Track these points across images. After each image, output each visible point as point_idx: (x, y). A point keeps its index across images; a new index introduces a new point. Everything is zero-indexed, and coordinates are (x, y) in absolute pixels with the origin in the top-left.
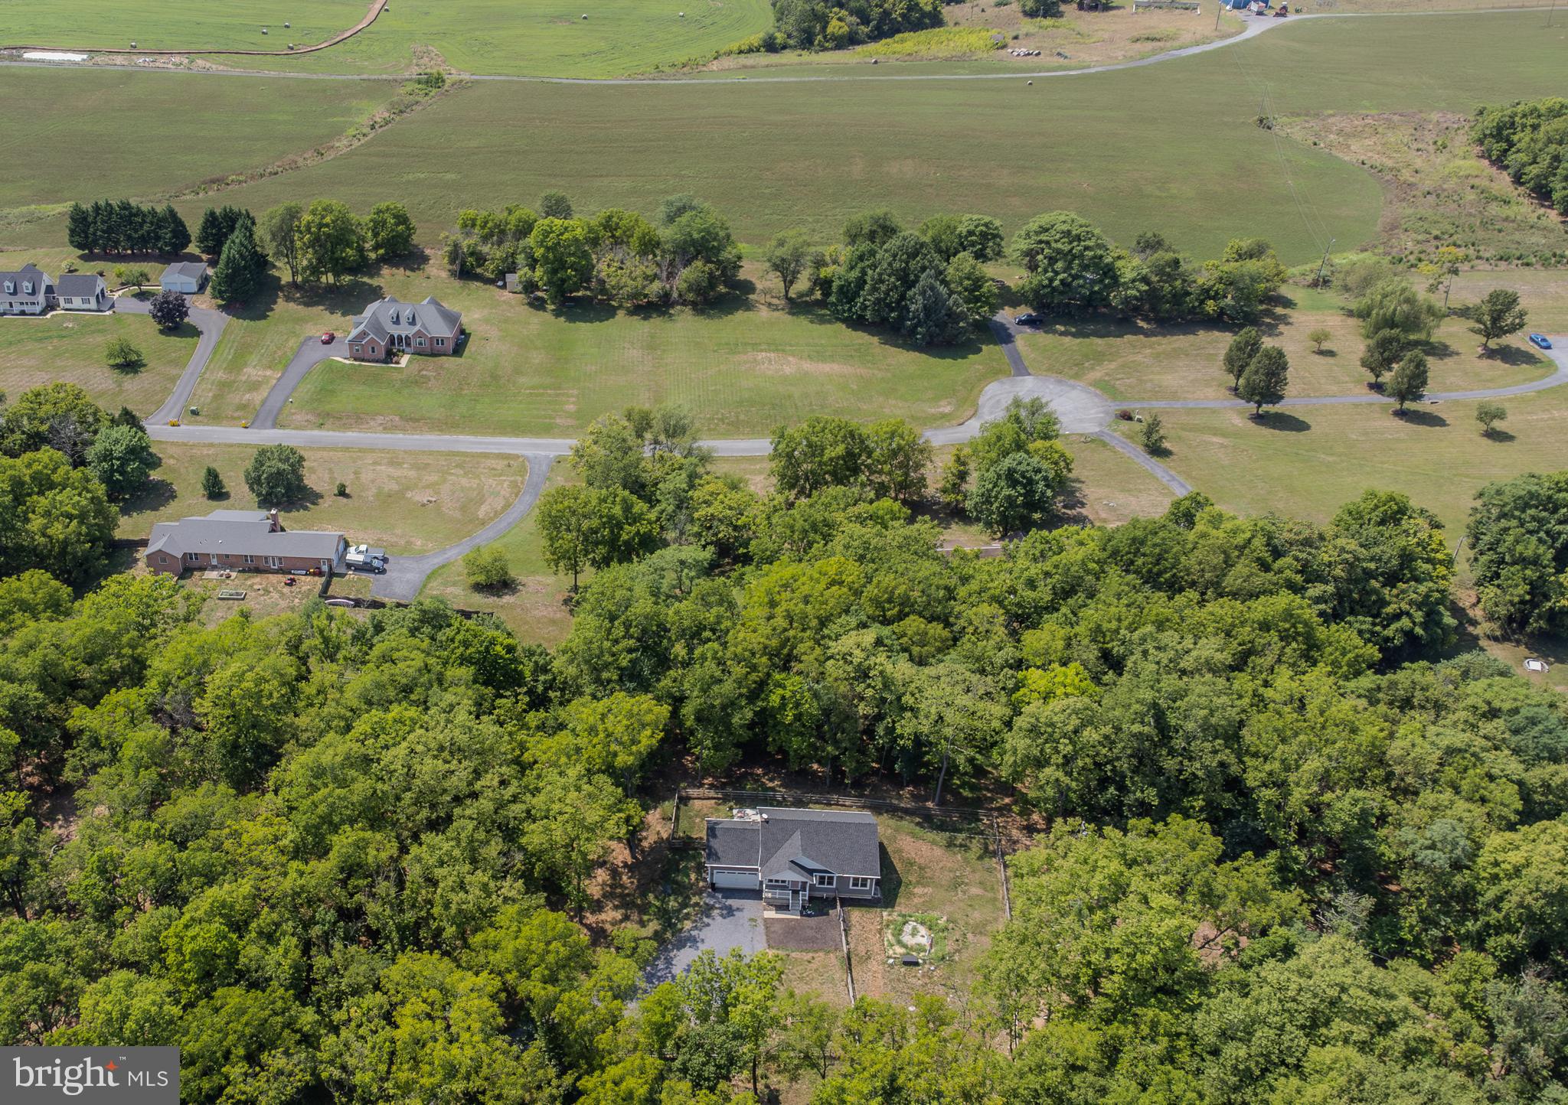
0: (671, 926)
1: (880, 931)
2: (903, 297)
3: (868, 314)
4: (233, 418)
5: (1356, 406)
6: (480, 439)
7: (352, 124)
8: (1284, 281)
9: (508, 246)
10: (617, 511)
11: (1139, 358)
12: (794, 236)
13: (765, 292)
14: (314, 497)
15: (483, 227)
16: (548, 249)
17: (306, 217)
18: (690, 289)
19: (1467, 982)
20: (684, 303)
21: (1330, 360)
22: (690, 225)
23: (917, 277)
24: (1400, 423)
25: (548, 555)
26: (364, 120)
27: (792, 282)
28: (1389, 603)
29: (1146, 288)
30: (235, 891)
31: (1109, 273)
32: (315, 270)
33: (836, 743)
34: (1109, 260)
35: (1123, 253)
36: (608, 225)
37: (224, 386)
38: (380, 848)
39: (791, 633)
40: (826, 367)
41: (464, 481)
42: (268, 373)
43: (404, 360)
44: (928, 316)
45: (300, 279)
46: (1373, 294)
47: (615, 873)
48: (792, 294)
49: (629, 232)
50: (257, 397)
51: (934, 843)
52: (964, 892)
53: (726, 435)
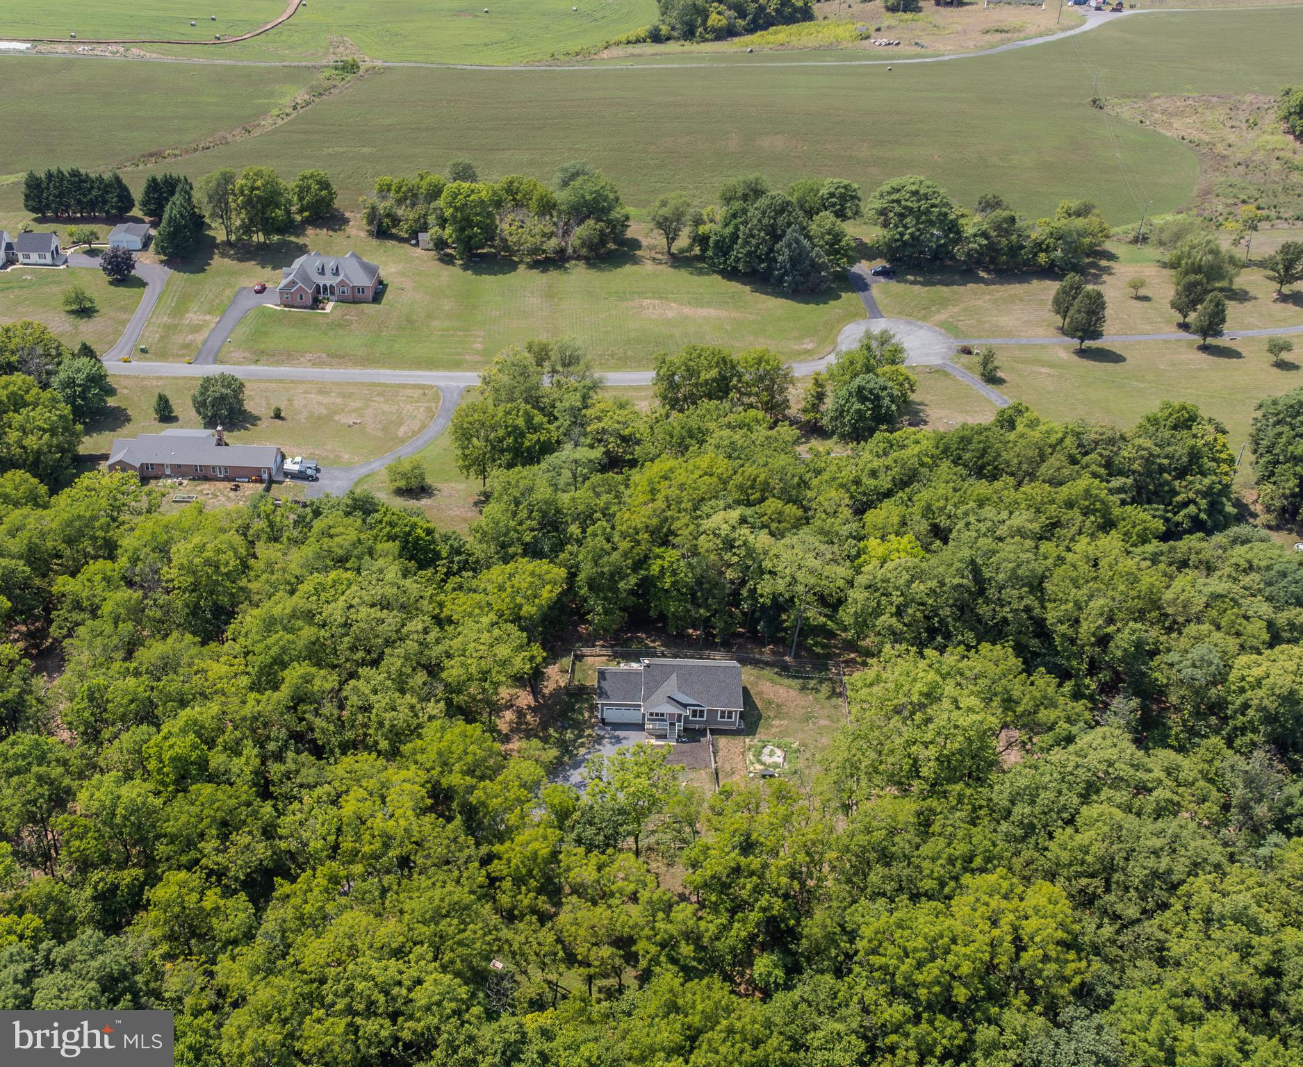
0: (567, 751)
1: (743, 753)
2: (771, 250)
3: (741, 266)
4: (178, 356)
5: (1166, 342)
6: (398, 372)
7: (276, 105)
8: (1107, 237)
9: (420, 208)
10: (520, 422)
11: (980, 303)
12: (674, 198)
13: (651, 248)
14: (254, 420)
15: (397, 192)
16: (456, 209)
17: (240, 182)
18: (583, 245)
19: (1210, 762)
20: (578, 258)
21: (1146, 304)
22: (585, 188)
23: (784, 232)
24: (1203, 356)
25: (461, 463)
26: (286, 101)
27: (673, 239)
28: (1179, 494)
29: (985, 242)
30: (205, 712)
31: (953, 228)
32: (247, 229)
33: (708, 607)
34: (952, 217)
35: (965, 211)
36: (510, 190)
37: (169, 330)
38: (324, 681)
39: (669, 513)
40: (704, 312)
41: (385, 407)
42: (208, 317)
43: (329, 307)
44: (793, 266)
45: (233, 238)
46: (1183, 246)
47: (520, 714)
48: (674, 250)
49: (528, 196)
50: (200, 338)
51: (789, 687)
52: (814, 724)
53: (616, 368)
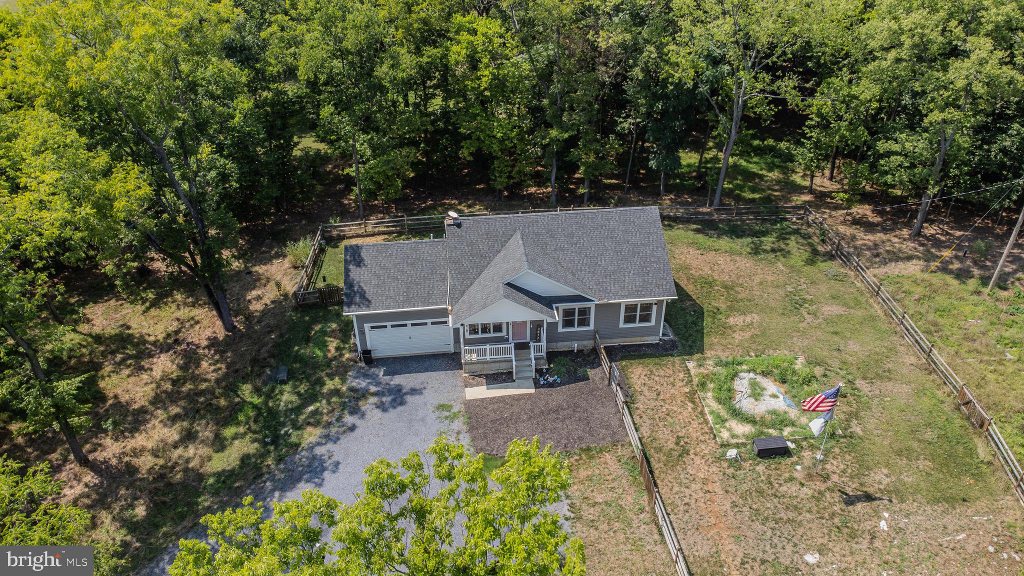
1: (691, 397)
47: (191, 358)
51: (731, 252)
52: (815, 314)
